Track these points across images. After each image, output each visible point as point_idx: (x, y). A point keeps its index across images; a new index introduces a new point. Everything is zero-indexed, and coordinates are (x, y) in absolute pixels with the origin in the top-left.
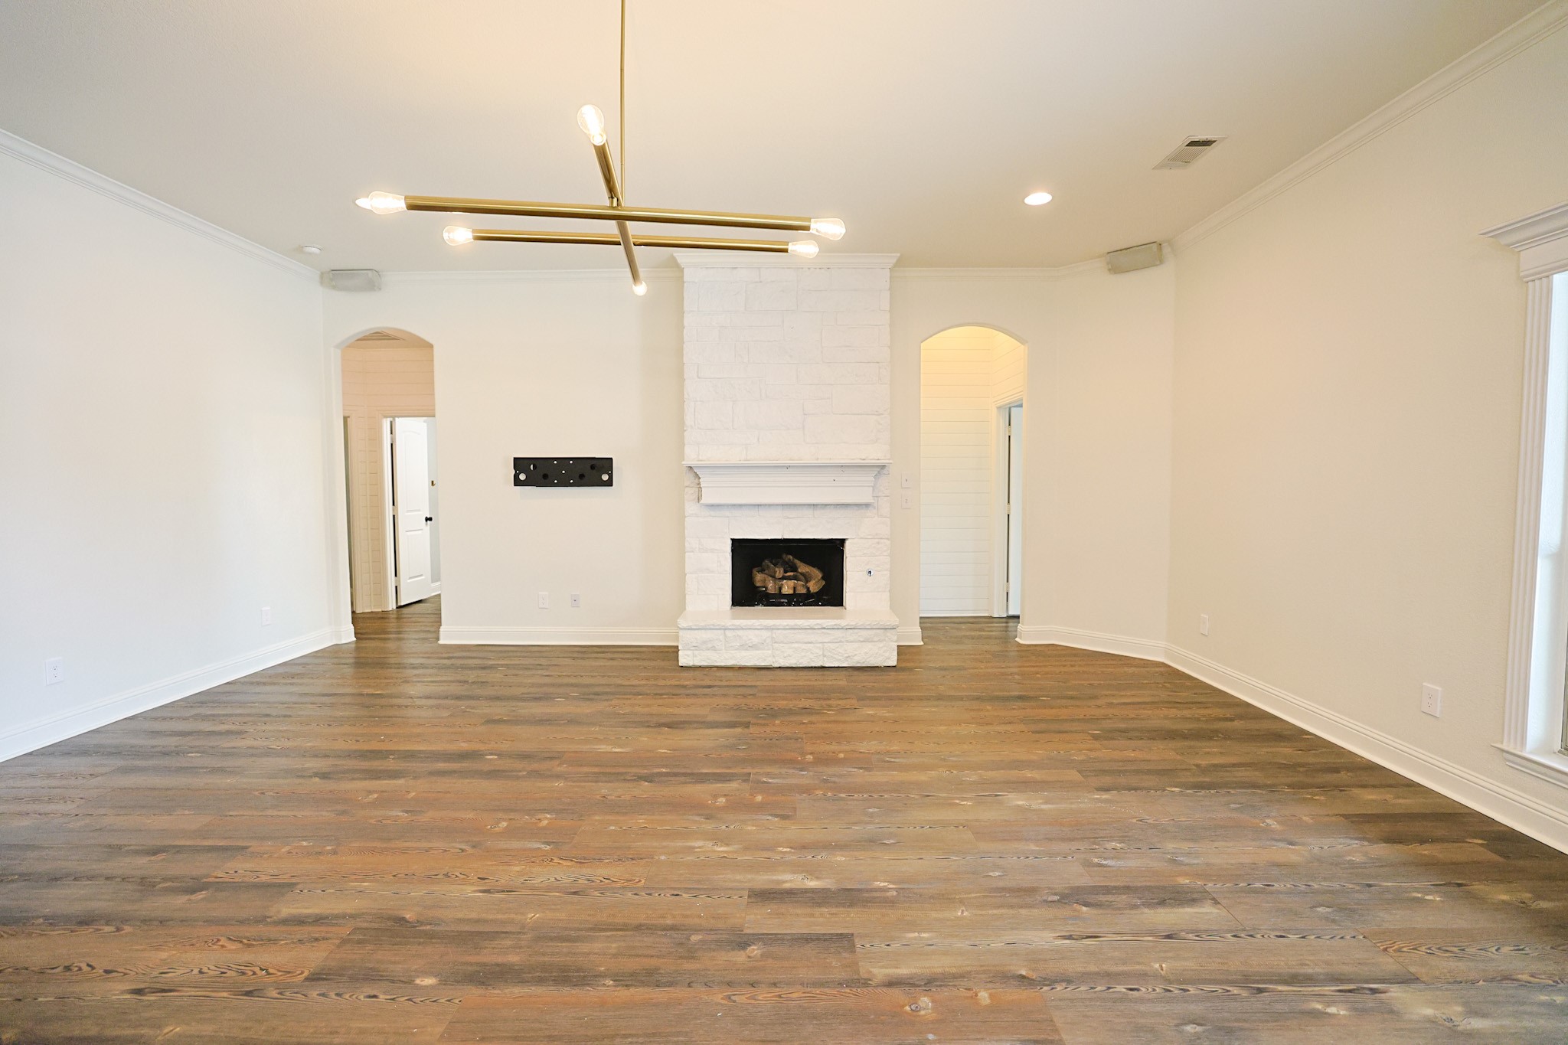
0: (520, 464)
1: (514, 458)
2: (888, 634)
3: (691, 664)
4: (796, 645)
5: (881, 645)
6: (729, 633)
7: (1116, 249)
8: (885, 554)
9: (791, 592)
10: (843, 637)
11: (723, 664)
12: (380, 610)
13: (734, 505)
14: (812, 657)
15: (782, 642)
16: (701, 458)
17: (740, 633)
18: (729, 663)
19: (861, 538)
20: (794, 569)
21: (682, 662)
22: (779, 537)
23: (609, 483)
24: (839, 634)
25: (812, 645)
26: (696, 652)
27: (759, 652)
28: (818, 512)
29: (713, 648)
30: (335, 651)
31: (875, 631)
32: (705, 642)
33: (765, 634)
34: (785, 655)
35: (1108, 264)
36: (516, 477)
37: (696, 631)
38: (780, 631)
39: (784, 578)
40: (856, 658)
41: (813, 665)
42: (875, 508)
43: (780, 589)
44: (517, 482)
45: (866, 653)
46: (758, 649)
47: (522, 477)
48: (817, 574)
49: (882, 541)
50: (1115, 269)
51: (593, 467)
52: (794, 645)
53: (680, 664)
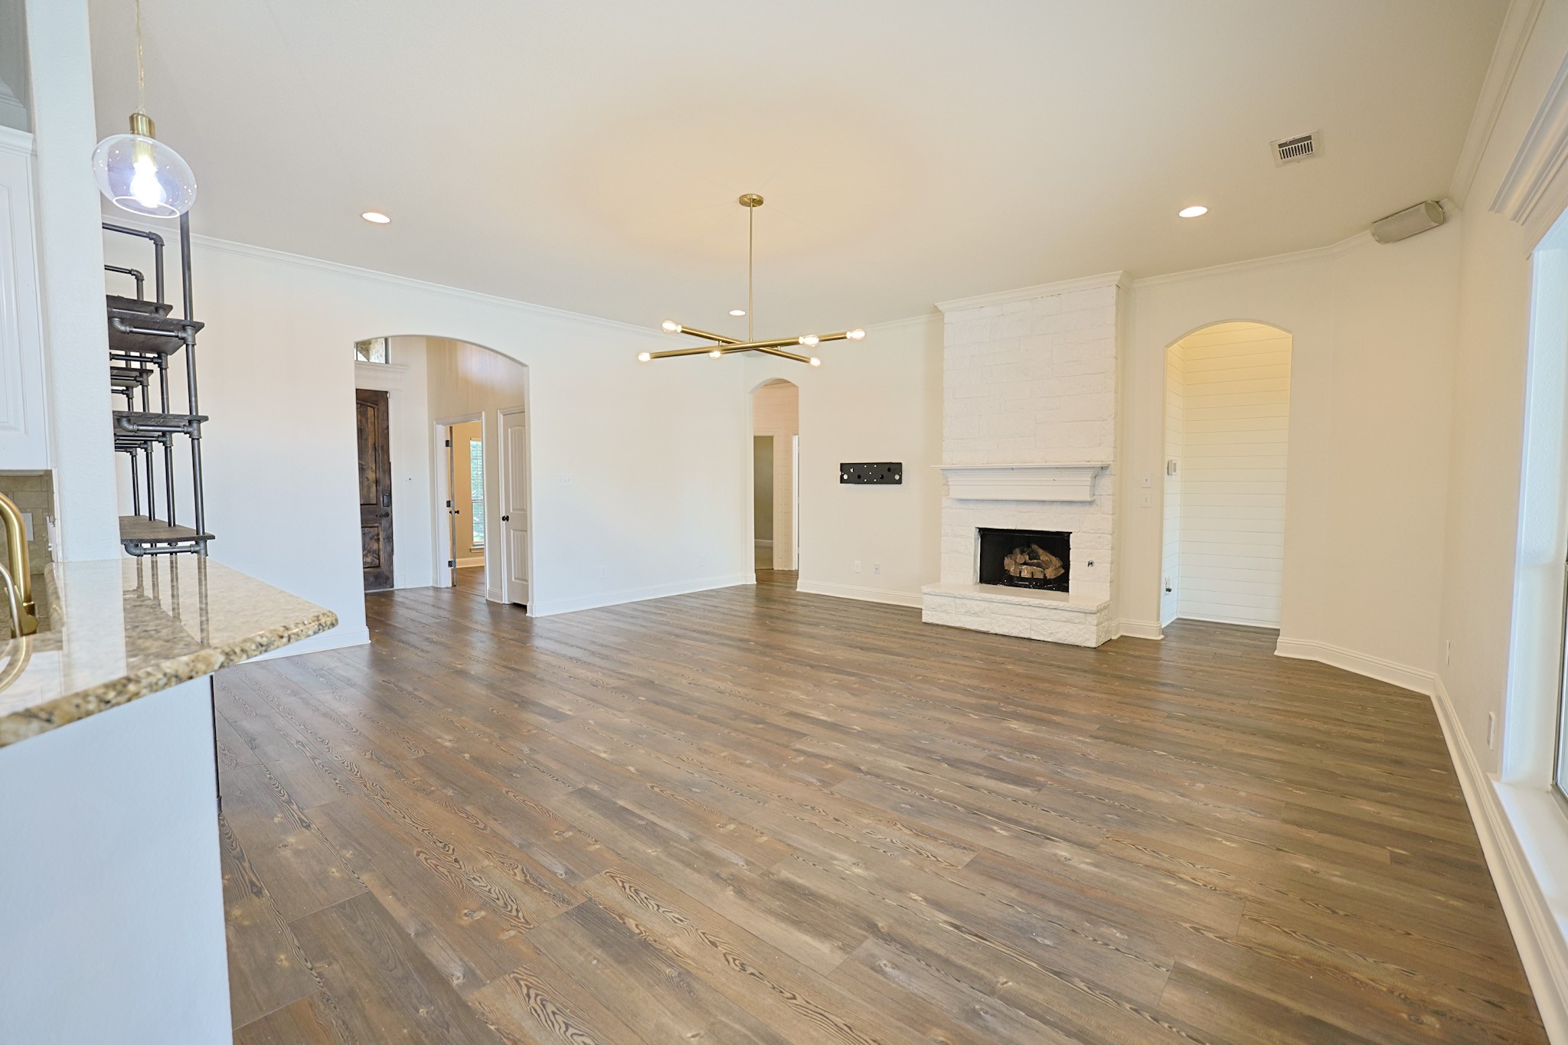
0: (844, 467)
1: (841, 464)
2: (1088, 618)
3: (930, 622)
4: (1009, 617)
5: (1081, 627)
6: (957, 600)
7: (1381, 217)
8: (1106, 547)
9: (1029, 576)
10: (1047, 615)
11: (953, 625)
12: (787, 569)
13: (977, 500)
14: (1020, 629)
15: (997, 613)
16: (954, 462)
17: (966, 601)
18: (957, 625)
19: (1085, 532)
20: (1037, 557)
21: (925, 619)
22: (1013, 528)
23: (899, 482)
24: (1044, 612)
25: (1022, 619)
26: (934, 613)
27: (980, 619)
28: (1047, 507)
29: (946, 611)
30: (745, 587)
31: (1076, 614)
32: (940, 606)
33: (986, 605)
34: (1000, 624)
35: (1373, 235)
36: (842, 477)
37: (934, 597)
38: (996, 604)
39: (1025, 564)
40: (1058, 636)
41: (1022, 636)
42: (1097, 505)
43: (1020, 573)
44: (842, 481)
45: (1067, 632)
46: (979, 617)
47: (845, 477)
48: (1056, 562)
49: (1104, 535)
50: (1383, 239)
51: (889, 470)
52: (1007, 617)
53: (923, 621)
